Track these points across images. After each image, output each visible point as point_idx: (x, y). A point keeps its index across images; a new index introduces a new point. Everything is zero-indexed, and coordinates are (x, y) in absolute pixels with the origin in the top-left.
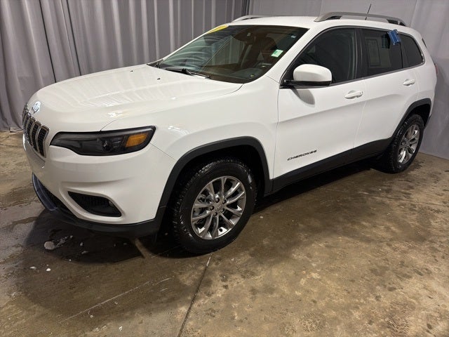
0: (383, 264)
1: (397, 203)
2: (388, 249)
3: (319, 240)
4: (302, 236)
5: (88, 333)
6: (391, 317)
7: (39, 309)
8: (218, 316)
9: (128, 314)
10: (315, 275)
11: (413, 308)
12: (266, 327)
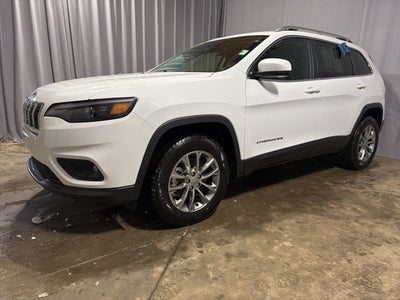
0: (352, 235)
1: (361, 191)
2: (356, 224)
3: (290, 218)
4: (274, 215)
5: (65, 287)
6: (364, 276)
7: (20, 268)
8: (193, 274)
9: (106, 272)
10: (287, 244)
11: (386, 269)
12: (240, 284)
